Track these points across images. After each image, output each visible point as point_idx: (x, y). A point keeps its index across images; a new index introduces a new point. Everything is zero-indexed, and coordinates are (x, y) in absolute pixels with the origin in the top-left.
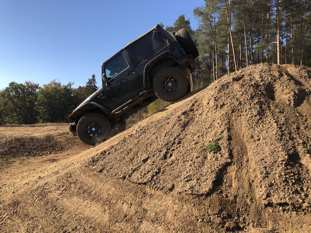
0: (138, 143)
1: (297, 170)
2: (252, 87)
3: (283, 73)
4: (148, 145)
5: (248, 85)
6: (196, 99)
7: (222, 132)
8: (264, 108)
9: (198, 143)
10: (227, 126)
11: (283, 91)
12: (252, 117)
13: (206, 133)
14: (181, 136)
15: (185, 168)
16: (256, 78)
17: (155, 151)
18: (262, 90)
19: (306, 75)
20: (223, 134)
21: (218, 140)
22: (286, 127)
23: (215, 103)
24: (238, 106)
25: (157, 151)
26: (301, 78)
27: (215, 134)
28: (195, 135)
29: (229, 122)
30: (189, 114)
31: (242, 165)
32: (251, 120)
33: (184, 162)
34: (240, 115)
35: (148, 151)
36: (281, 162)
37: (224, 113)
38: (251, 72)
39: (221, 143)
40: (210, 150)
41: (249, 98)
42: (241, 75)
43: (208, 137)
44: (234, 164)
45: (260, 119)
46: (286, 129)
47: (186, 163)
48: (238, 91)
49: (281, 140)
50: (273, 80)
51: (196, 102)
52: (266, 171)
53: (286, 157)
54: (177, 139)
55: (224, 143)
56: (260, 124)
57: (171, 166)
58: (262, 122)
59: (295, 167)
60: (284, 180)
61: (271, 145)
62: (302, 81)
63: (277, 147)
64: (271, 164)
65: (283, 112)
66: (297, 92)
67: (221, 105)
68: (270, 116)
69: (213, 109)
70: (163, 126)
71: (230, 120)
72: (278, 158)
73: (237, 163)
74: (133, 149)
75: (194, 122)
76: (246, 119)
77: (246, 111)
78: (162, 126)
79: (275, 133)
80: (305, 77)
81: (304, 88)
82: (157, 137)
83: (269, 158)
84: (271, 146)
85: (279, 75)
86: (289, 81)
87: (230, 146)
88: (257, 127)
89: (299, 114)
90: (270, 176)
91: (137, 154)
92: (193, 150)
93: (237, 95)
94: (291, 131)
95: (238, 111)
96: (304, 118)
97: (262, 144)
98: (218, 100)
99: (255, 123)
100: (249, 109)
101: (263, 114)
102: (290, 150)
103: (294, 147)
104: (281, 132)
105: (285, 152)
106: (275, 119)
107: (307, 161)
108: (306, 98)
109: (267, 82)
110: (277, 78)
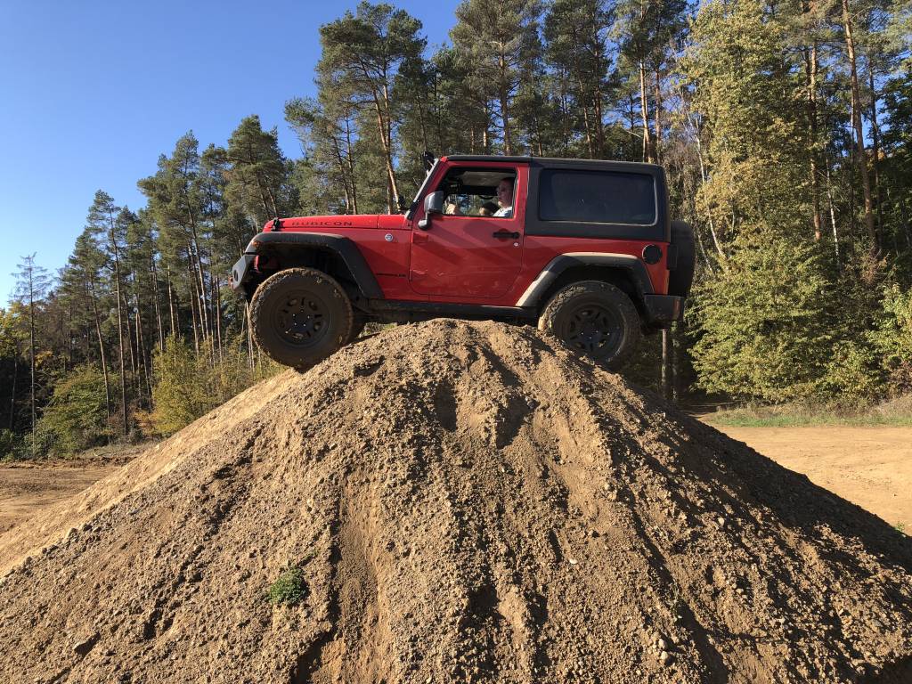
0: (68, 583)
1: (487, 635)
2: (400, 395)
3: (478, 350)
4: (103, 588)
5: (392, 390)
6: (260, 424)
7: (316, 538)
8: (426, 457)
9: (249, 575)
10: (332, 516)
11: (474, 403)
12: (395, 485)
13: (275, 541)
14: (205, 556)
15: (207, 663)
16: (413, 367)
17: (120, 613)
18: (425, 401)
19: (527, 354)
20: (318, 544)
21: (304, 563)
22: (474, 509)
23: (304, 445)
24: (362, 454)
25: (127, 613)
26: (518, 364)
27: (297, 545)
28: (243, 549)
29: (337, 503)
30: (236, 473)
31: (360, 636)
32: (393, 495)
33: (205, 643)
34: (368, 481)
35: (99, 613)
36: (451, 620)
37: (326, 477)
38: (402, 348)
39: (309, 573)
40: (279, 597)
41: (390, 429)
42: (376, 359)
43: (278, 555)
44: (340, 636)
45: (414, 491)
46: (473, 515)
47: (210, 644)
48: (367, 408)
49: (458, 551)
50: (453, 372)
51: (258, 433)
52: (413, 652)
53: (465, 602)
54: (190, 567)
55: (317, 572)
56: (414, 505)
57: (165, 663)
58: (419, 498)
59: (482, 626)
60: (454, 671)
61: (434, 568)
62: (519, 370)
63: (446, 575)
64: (428, 626)
65: (470, 466)
66: (505, 405)
67: (319, 451)
68: (439, 480)
69: (299, 461)
70: (157, 516)
71: (339, 495)
72: (446, 608)
73: (349, 631)
74: (53, 604)
75: (247, 503)
76: (379, 491)
77: (381, 468)
78: (152, 517)
79: (445, 533)
80: (527, 360)
81: (522, 393)
82: (133, 557)
83: (425, 610)
84: (434, 572)
85: (469, 357)
86: (489, 373)
87: (334, 581)
88: (406, 514)
89: (506, 466)
90: (424, 663)
91: (64, 623)
92: (233, 601)
93: (362, 419)
94: (484, 522)
95: (362, 469)
96: (517, 480)
97: (413, 567)
98: (312, 436)
99: (400, 503)
100: (389, 461)
101: (421, 474)
102: (475, 579)
103: (486, 569)
104: (459, 527)
105: (464, 586)
106: (450, 489)
107: (512, 607)
108: (526, 419)
109: (439, 378)
110: (463, 365)
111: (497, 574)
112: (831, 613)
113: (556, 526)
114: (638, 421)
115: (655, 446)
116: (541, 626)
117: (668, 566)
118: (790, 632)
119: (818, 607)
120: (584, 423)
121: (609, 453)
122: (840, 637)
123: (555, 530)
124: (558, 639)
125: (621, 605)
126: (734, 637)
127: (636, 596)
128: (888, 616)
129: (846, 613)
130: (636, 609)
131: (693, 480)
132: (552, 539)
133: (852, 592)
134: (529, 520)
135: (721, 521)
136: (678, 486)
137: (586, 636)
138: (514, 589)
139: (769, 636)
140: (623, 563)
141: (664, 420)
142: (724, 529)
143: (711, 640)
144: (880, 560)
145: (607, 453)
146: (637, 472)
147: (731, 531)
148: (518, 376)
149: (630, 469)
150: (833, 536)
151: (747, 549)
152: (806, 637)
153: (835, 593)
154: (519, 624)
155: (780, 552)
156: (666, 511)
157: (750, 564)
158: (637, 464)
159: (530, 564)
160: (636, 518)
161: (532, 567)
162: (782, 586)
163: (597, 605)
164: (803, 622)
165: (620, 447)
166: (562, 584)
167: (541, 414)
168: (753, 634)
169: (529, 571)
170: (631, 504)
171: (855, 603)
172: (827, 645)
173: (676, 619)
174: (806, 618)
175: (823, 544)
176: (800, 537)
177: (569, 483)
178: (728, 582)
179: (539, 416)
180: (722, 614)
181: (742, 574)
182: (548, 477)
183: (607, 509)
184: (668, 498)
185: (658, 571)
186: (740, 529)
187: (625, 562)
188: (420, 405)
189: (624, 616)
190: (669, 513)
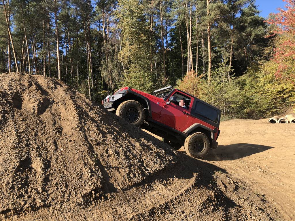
1: (26, 174)
3: (33, 83)
8: (7, 118)
11: (29, 100)
16: (4, 87)
18: (9, 99)
19: (52, 86)
22: (26, 134)
26: (48, 89)
36: (11, 170)
46: (25, 136)
49: (17, 148)
50: (22, 89)
53: (18, 164)
58: (2, 131)
60: (10, 187)
61: (6, 154)
62: (49, 91)
63: (11, 156)
65: (26, 121)
66: (42, 101)
68: (11, 125)
72: (10, 167)
79: (12, 142)
80: (52, 88)
81: (49, 98)
85: (29, 85)
86: (36, 91)
89: (40, 121)
94: (29, 138)
96: (44, 125)
101: (4, 123)
102: (23, 156)
103: (28, 153)
104: (18, 140)
105: (18, 159)
106: (16, 128)
107: (37, 165)
108: (50, 106)
109: (15, 91)
110: (26, 87)
111: (32, 154)
112: (141, 160)
113: (57, 139)
114: (89, 108)
115: (94, 115)
116: (48, 170)
117: (94, 149)
118: (129, 165)
119: (138, 158)
120: (71, 108)
121: (78, 116)
122: (143, 165)
123: (56, 140)
124: (54, 173)
125: (77, 161)
126: (113, 168)
127: (83, 158)
128: (156, 160)
129: (145, 159)
130: (82, 162)
131: (105, 125)
132: (55, 143)
133: (147, 154)
134: (47, 137)
135: (113, 136)
136: (100, 126)
137: (64, 171)
138: (39, 159)
139: (123, 167)
140: (79, 149)
141: (98, 108)
142: (114, 138)
143: (105, 169)
144: (156, 147)
145: (77, 116)
146: (87, 122)
147: (115, 139)
148: (48, 92)
149: (85, 121)
150: (145, 141)
151: (119, 144)
152: (133, 166)
153: (143, 155)
154: (39, 170)
155: (129, 144)
156: (96, 133)
157: (120, 148)
158: (87, 120)
159: (45, 151)
160: (85, 136)
161: (46, 151)
162: (128, 153)
163: (69, 162)
164: (133, 162)
165: (82, 115)
166: (57, 156)
167: (56, 105)
168: (118, 167)
169: (45, 153)
170: (84, 132)
171: (148, 157)
172: (139, 168)
173: (95, 164)
174: (134, 161)
175: (141, 143)
176: (135, 141)
177: (63, 125)
178: (113, 153)
179: (54, 106)
180: (110, 162)
181: (117, 150)
182: (56, 124)
183: (76, 133)
184: (97, 130)
185: (91, 150)
186: (118, 139)
187: (80, 148)
188: (6, 100)
189: (78, 164)
190: (97, 134)
